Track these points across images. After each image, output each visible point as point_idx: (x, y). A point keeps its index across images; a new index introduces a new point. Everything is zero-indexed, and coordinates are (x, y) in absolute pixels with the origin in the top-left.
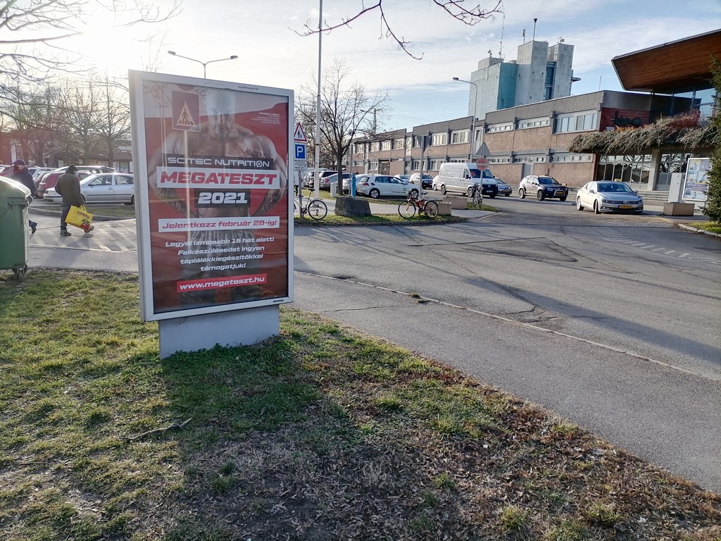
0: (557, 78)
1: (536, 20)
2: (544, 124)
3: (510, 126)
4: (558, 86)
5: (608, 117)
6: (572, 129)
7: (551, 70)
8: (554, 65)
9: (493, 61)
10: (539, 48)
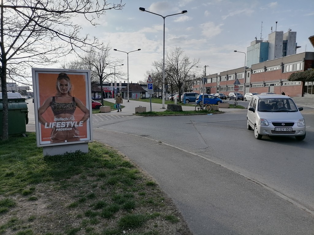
0: (288, 47)
1: (277, 22)
2: (278, 68)
3: (262, 70)
4: (289, 51)
5: (308, 64)
6: (291, 70)
7: (285, 44)
8: (287, 41)
9: (257, 42)
10: (279, 35)
